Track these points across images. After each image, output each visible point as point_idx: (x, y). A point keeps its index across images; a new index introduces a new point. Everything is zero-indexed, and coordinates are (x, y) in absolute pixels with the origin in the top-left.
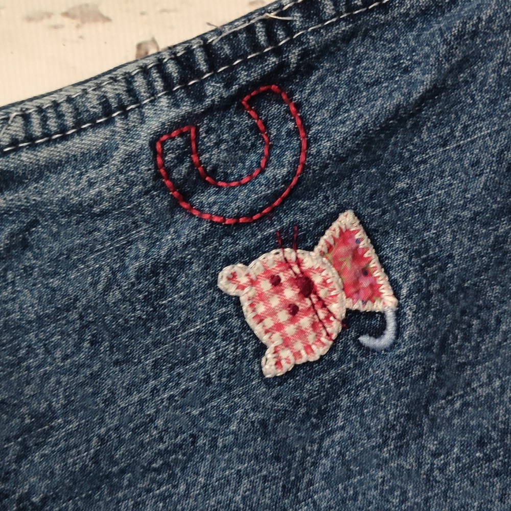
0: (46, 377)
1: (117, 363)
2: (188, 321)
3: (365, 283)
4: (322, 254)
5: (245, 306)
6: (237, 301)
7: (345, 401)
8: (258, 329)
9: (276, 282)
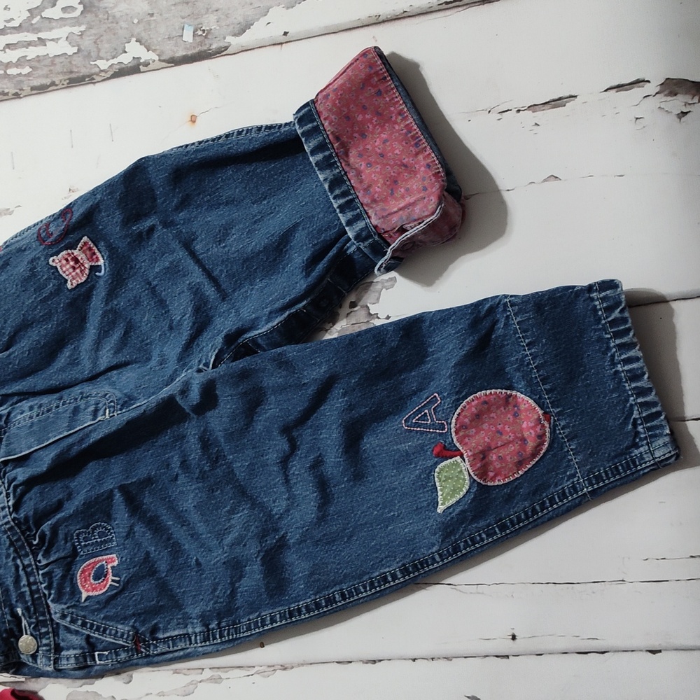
0: (6, 298)
1: (24, 291)
2: (43, 276)
3: (94, 257)
4: (79, 250)
5: (59, 269)
6: (56, 268)
7: (95, 293)
8: (64, 275)
9: (67, 260)
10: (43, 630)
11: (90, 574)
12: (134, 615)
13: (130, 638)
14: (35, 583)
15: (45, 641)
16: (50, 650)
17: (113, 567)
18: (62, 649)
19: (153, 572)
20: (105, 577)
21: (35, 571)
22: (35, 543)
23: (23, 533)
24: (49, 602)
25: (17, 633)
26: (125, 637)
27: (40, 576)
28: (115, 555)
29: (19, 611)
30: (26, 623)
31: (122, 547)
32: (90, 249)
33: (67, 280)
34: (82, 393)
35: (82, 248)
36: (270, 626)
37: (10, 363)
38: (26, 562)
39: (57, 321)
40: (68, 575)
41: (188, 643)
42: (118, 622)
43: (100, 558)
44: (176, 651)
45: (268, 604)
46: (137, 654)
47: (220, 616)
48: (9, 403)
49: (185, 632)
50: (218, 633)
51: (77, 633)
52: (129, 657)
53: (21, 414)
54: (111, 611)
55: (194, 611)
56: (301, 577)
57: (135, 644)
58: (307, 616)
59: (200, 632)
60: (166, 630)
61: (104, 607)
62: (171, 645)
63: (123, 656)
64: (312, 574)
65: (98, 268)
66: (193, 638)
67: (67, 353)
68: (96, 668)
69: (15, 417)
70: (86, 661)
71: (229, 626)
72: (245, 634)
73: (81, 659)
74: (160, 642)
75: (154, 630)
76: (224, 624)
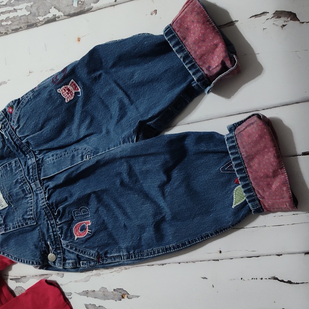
0: (39, 108)
1: (47, 104)
2: (55, 97)
3: (76, 88)
4: (70, 85)
5: (62, 94)
6: (60, 93)
7: (77, 104)
8: (64, 97)
9: (65, 90)
10: (59, 251)
11: (79, 228)
12: (97, 246)
13: (96, 256)
14: (55, 231)
15: (59, 256)
16: (61, 260)
17: (89, 226)
18: (66, 260)
19: (106, 228)
20: (85, 230)
21: (55, 226)
22: (56, 214)
23: (51, 210)
24: (61, 239)
25: (47, 252)
26: (94, 255)
27: (58, 228)
28: (89, 221)
29: (49, 243)
30: (51, 248)
31: (92, 217)
32: (75, 85)
33: (65, 99)
34: (75, 148)
35: (71, 84)
36: (157, 255)
37: (42, 136)
38: (52, 222)
39: (61, 117)
40: (70, 229)
41: (120, 259)
42: (90, 249)
43: (83, 222)
44: (115, 262)
45: (156, 244)
46: (98, 263)
47: (134, 249)
48: (42, 153)
49: (119, 254)
50: (133, 256)
51: (73, 253)
52: (95, 264)
53: (49, 158)
54: (88, 244)
55: (123, 245)
56: (170, 234)
57: (98, 259)
58: (174, 250)
59: (126, 255)
60: (111, 253)
61: (85, 243)
62: (113, 260)
63: (92, 264)
64: (175, 233)
65: (78, 93)
66: (123, 257)
67: (66, 130)
68: (81, 268)
69: (46, 159)
70: (77, 265)
71: (138, 253)
72: (146, 257)
73: (75, 264)
74: (109, 258)
75: (106, 253)
76: (136, 252)
